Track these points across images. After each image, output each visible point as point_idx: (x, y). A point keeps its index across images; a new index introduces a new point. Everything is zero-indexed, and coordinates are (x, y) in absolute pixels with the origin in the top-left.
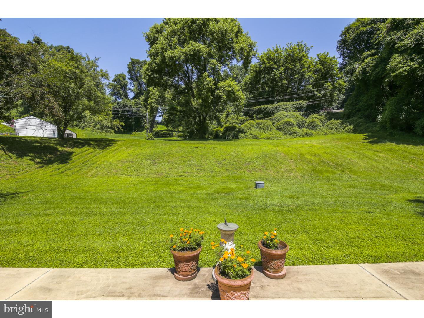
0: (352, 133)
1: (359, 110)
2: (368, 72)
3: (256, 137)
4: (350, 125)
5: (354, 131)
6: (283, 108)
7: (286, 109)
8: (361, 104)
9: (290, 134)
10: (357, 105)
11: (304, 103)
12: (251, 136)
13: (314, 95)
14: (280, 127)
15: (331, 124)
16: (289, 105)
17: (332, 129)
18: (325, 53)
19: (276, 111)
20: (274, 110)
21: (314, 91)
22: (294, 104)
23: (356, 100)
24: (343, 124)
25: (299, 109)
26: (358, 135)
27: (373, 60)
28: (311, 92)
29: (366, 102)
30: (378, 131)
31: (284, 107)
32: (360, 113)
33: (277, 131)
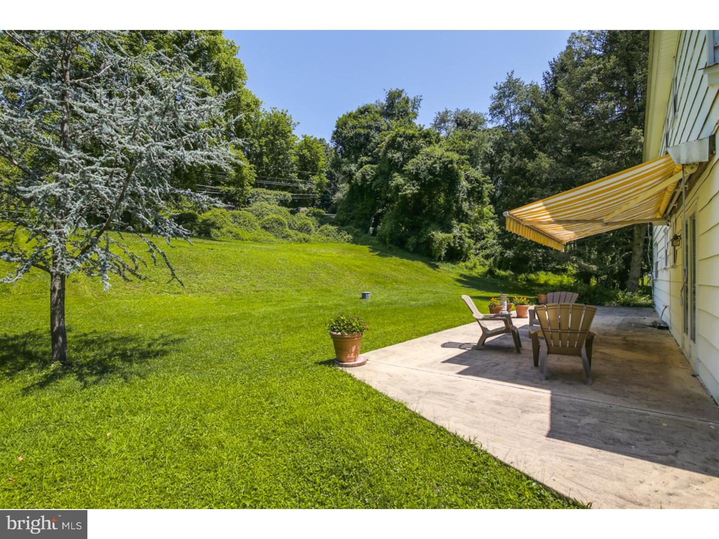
0: (352, 243)
1: (353, 218)
2: (367, 181)
3: (237, 237)
4: (348, 234)
5: (354, 242)
6: (263, 198)
7: (267, 200)
8: (355, 211)
9: (283, 237)
10: (351, 212)
11: (289, 195)
12: (231, 235)
13: (297, 188)
14: (267, 226)
15: (326, 229)
16: (270, 195)
17: (328, 235)
18: (312, 137)
19: (253, 199)
20: (250, 198)
21: (297, 182)
22: (277, 195)
23: (350, 206)
24: (341, 231)
25: (283, 203)
26: (361, 246)
27: (372, 168)
28: (295, 182)
29: (361, 210)
30: (378, 244)
31: (264, 196)
32: (354, 221)
33: (264, 230)
